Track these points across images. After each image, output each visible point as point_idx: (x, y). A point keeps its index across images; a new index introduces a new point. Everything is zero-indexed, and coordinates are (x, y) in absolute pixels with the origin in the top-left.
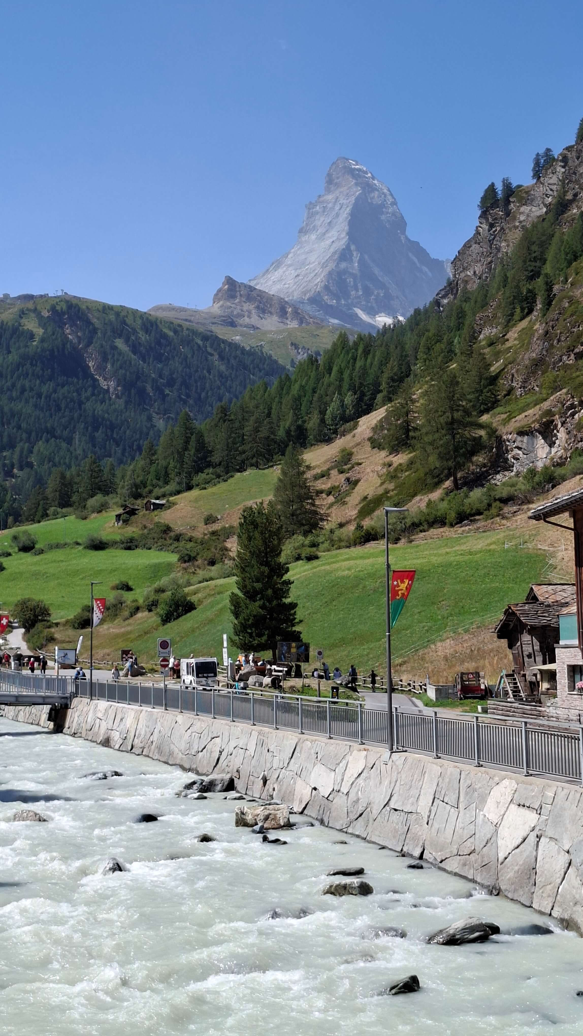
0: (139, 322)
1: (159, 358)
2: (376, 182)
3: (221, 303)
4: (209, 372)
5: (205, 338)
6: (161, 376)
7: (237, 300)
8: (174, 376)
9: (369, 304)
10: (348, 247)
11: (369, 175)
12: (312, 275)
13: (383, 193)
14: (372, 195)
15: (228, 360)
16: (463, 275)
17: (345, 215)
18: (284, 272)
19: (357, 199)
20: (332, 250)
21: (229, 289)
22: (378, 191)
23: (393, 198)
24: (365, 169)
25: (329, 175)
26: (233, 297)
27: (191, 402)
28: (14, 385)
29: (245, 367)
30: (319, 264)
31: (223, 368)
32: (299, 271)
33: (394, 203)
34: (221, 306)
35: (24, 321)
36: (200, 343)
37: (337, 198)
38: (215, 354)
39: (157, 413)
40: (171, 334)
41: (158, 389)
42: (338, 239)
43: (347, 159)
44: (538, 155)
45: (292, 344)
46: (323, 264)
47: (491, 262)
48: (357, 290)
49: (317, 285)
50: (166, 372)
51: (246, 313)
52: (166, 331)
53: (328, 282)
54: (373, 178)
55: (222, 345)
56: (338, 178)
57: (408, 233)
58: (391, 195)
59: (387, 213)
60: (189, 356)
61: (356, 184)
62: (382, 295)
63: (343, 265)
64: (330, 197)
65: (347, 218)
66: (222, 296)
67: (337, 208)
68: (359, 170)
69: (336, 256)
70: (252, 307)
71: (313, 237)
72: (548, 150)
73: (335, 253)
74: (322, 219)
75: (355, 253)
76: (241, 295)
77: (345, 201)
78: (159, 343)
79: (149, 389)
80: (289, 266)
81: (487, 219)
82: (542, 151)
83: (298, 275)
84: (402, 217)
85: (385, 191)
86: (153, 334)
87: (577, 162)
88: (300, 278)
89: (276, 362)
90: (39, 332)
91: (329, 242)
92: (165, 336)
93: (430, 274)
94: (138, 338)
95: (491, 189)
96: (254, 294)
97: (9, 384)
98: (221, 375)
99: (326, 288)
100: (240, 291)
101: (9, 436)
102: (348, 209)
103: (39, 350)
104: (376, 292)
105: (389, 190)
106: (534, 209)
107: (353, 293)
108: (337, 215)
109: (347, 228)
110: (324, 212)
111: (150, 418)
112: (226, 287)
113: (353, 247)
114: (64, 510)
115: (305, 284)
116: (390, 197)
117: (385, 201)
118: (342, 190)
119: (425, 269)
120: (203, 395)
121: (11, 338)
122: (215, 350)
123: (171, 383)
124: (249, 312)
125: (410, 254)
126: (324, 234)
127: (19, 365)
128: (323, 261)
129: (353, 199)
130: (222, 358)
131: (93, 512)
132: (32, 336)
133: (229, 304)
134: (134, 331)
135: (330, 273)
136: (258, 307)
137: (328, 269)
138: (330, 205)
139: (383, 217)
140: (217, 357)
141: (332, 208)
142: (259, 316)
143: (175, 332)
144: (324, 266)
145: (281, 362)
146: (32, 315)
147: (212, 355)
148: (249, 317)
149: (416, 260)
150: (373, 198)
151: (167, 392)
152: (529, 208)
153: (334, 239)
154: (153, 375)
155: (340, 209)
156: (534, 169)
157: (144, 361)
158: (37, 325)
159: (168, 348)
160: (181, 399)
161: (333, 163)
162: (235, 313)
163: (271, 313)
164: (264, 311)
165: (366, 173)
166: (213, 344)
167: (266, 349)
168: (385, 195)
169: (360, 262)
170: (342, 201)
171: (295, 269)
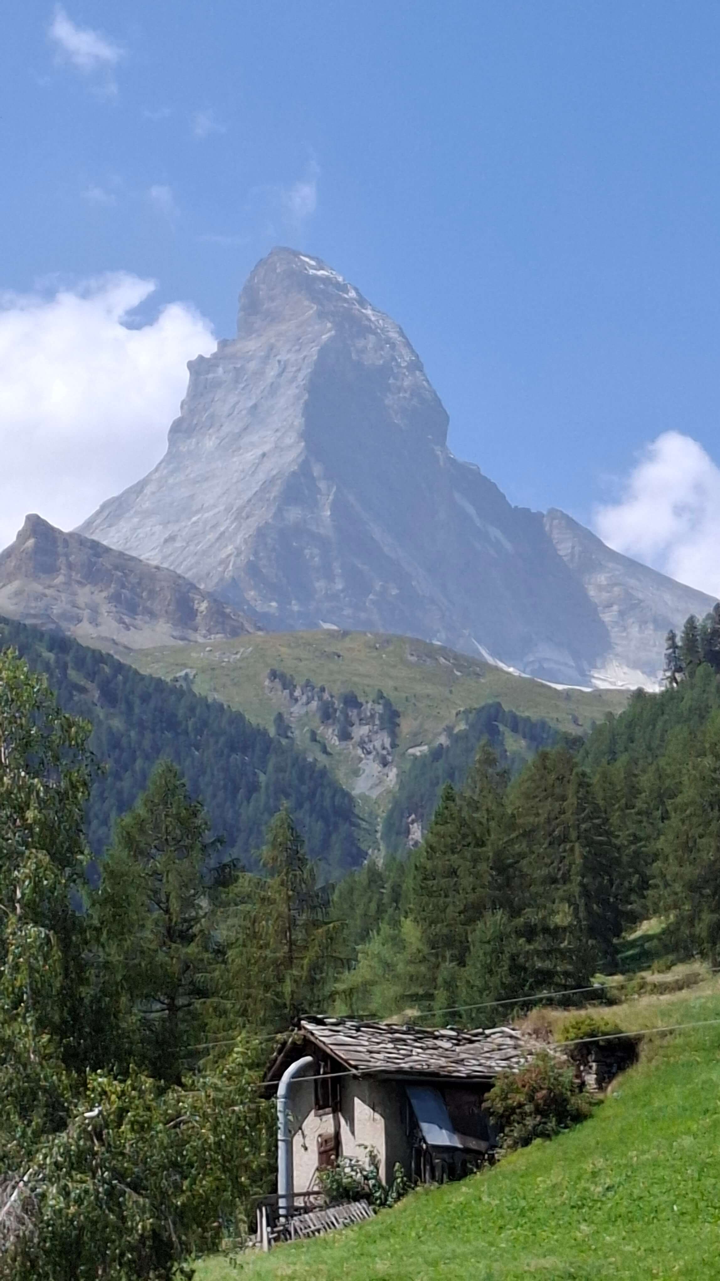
2: (369, 312)
3: (15, 585)
7: (60, 579)
9: (363, 615)
10: (305, 469)
11: (353, 294)
12: (212, 537)
13: (388, 341)
14: (360, 343)
15: (130, 706)
17: (293, 391)
18: (134, 529)
19: (324, 352)
20: (261, 476)
21: (37, 549)
22: (375, 334)
23: (413, 351)
24: (340, 279)
25: (250, 291)
26: (52, 570)
30: (228, 510)
31: (117, 724)
32: (173, 528)
33: (416, 366)
34: (18, 593)
37: (271, 348)
38: (89, 685)
42: (278, 448)
43: (296, 254)
45: (274, 675)
46: (241, 509)
48: (330, 577)
49: (224, 562)
51: (86, 613)
53: (256, 554)
54: (362, 302)
56: (272, 299)
57: (449, 442)
58: (408, 345)
59: (400, 389)
61: (321, 315)
62: (395, 592)
63: (294, 514)
64: (252, 345)
65: (298, 398)
66: (18, 568)
67: (271, 372)
68: (326, 280)
69: (275, 492)
70: (100, 597)
71: (210, 443)
73: (272, 481)
74: (232, 399)
75: (322, 485)
76: (70, 566)
77: (292, 357)
80: (147, 514)
83: (171, 539)
84: (438, 401)
85: (393, 335)
88: (178, 544)
91: (251, 456)
93: (508, 546)
96: (106, 562)
99: (253, 569)
100: (67, 555)
102: (301, 375)
104: (378, 585)
105: (401, 333)
107: (320, 585)
108: (273, 389)
109: (299, 422)
110: (237, 381)
112: (31, 542)
113: (317, 470)
115: (191, 560)
116: (405, 351)
117: (394, 359)
118: (283, 327)
119: (495, 532)
122: (91, 676)
124: (95, 610)
125: (457, 496)
126: (239, 436)
128: (239, 503)
129: (313, 351)
133: (38, 588)
135: (261, 533)
136: (116, 598)
137: (253, 524)
138: (252, 366)
139: (389, 400)
140: (97, 694)
141: (260, 374)
142: (121, 621)
144: (241, 515)
145: (252, 719)
147: (83, 690)
148: (94, 621)
149: (471, 510)
150: (363, 350)
153: (266, 448)
155: (280, 375)
161: (261, 263)
162: (56, 610)
163: (152, 614)
164: (132, 609)
165: (343, 288)
166: (80, 664)
167: (201, 688)
168: (393, 346)
169: (335, 507)
170: (283, 357)
171: (165, 524)
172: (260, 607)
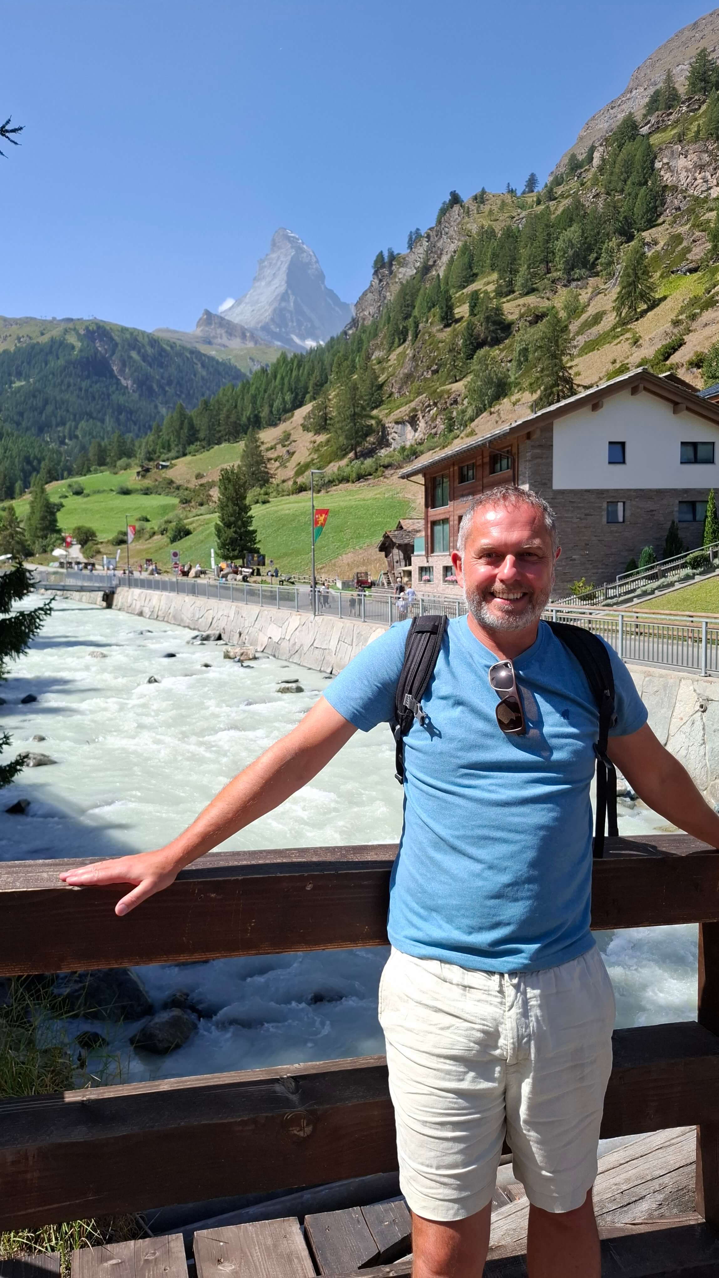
0: (146, 340)
1: (161, 365)
2: (305, 246)
3: (202, 328)
4: (195, 375)
5: (192, 352)
6: (162, 378)
7: (213, 327)
8: (172, 378)
9: (301, 332)
10: (286, 291)
11: (300, 241)
14: (302, 255)
15: (208, 369)
16: (362, 314)
17: (284, 269)
19: (292, 258)
20: (276, 293)
21: (207, 319)
22: (306, 253)
23: (316, 258)
24: (297, 237)
25: (273, 240)
26: (210, 324)
27: (183, 396)
28: (62, 382)
29: (219, 374)
30: (267, 303)
31: (204, 373)
32: (254, 308)
33: (317, 262)
34: (202, 331)
35: (67, 337)
36: (189, 355)
37: (279, 256)
38: (199, 363)
39: (161, 404)
40: (168, 348)
41: (161, 387)
42: (280, 286)
43: (285, 229)
44: (411, 232)
45: (250, 358)
46: (270, 303)
47: (380, 306)
48: (292, 322)
49: (266, 317)
50: (166, 375)
51: (219, 336)
52: (165, 346)
53: (273, 315)
54: (303, 243)
55: (203, 358)
56: (279, 242)
57: (326, 283)
58: (315, 256)
59: (313, 269)
60: (181, 364)
61: (292, 247)
62: (309, 326)
63: (283, 304)
64: (274, 256)
65: (285, 271)
66: (203, 323)
67: (279, 263)
68: (293, 237)
69: (279, 298)
70: (223, 331)
71: (263, 283)
72: (418, 229)
73: (278, 295)
74: (269, 271)
75: (291, 296)
76: (215, 323)
77: (284, 259)
78: (160, 355)
79: (155, 387)
80: (248, 303)
81: (378, 276)
82: (414, 230)
83: (253, 311)
84: (322, 272)
85: (311, 253)
86: (156, 348)
87: (436, 239)
89: (239, 370)
90: (78, 345)
91: (273, 287)
92: (163, 350)
93: (340, 313)
94: (146, 351)
95: (381, 255)
96: (224, 322)
97: (59, 380)
98: (203, 378)
99: (272, 320)
100: (214, 320)
101: (61, 417)
102: (286, 265)
103: (79, 357)
104: (305, 324)
105: (313, 253)
106: (408, 270)
107: (290, 324)
108: (279, 269)
109: (285, 278)
110: (270, 266)
111: (156, 407)
112: (205, 317)
113: (289, 292)
114: (102, 468)
116: (314, 258)
117: (311, 260)
118: (282, 251)
119: (337, 309)
120: (191, 392)
121: (59, 348)
122: (199, 360)
123: (170, 383)
124: (221, 335)
125: (327, 298)
126: (271, 282)
127: (65, 368)
128: (270, 301)
129: (289, 258)
130: (203, 366)
131: (121, 469)
132: (73, 347)
133: (207, 329)
134: (143, 346)
135: (275, 310)
136: (227, 332)
137: (273, 306)
138: (274, 262)
139: (310, 272)
140: (200, 365)
141: (276, 264)
142: (228, 338)
143: (172, 347)
145: (243, 370)
146: (73, 332)
147: (196, 364)
148: (221, 338)
149: (331, 302)
150: (303, 257)
151: (167, 389)
152: (405, 269)
153: (277, 285)
154: (157, 377)
155: (281, 265)
156: (408, 243)
157: (151, 367)
158: (76, 339)
159: (167, 359)
160: (177, 394)
161: (276, 232)
162: (211, 335)
163: (235, 336)
164: (231, 334)
165: (298, 239)
166: (196, 358)
167: (233, 361)
168: (311, 256)
169: (294, 303)
170: (282, 259)
171: (252, 306)
172: (274, 330)
